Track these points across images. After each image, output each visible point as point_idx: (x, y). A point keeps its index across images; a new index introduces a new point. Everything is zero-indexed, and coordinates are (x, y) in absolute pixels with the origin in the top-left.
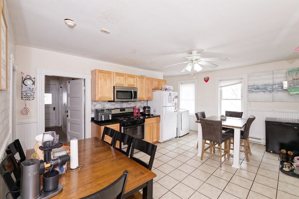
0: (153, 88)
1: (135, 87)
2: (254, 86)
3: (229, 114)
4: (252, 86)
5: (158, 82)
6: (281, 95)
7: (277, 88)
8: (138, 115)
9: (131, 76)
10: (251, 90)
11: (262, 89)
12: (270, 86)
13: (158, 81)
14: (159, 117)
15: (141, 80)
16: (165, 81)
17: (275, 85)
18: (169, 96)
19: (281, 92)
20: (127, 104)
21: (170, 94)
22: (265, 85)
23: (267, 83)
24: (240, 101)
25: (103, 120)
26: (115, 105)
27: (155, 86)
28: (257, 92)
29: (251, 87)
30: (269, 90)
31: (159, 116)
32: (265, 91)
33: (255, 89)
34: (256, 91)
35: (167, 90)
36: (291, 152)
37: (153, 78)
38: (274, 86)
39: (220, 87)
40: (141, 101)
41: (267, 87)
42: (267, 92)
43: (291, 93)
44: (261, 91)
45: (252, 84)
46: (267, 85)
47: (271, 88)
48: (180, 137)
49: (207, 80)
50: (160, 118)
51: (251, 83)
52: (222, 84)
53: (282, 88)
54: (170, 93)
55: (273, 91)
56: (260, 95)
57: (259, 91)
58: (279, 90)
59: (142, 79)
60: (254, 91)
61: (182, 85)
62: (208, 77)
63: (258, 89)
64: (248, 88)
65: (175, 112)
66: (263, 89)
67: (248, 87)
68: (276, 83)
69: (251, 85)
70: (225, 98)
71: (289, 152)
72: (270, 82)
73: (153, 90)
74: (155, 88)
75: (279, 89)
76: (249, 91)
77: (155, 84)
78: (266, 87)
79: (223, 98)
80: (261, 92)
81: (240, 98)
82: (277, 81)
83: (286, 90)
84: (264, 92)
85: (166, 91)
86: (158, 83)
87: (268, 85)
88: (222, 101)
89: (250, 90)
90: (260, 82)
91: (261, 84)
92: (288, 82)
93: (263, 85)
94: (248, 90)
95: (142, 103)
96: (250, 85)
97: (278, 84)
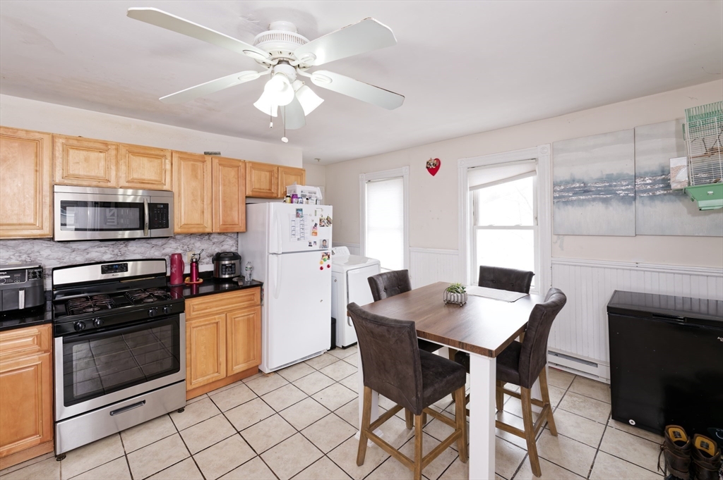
0: (249, 193)
1: (167, 187)
2: (574, 181)
3: (492, 277)
4: (567, 183)
5: (268, 174)
6: (663, 212)
7: (649, 187)
8: (191, 280)
9: (142, 151)
10: (564, 197)
11: (598, 192)
12: (624, 180)
13: (271, 172)
14: (257, 290)
15: (193, 165)
16: (299, 174)
17: (643, 176)
18: (294, 218)
19: (662, 201)
20: (146, 245)
21: (299, 213)
22: (610, 178)
23: (615, 173)
24: (531, 232)
25: (21, 306)
26: (90, 250)
27: (257, 186)
28: (581, 203)
29: (562, 187)
30: (622, 194)
31: (261, 285)
32: (611, 199)
33: (575, 194)
34: (579, 200)
35: (294, 200)
36: (706, 441)
37: (247, 160)
38: (638, 181)
39: (472, 188)
40: (212, 236)
41: (615, 186)
42: (614, 203)
43: (702, 204)
44: (594, 200)
45: (567, 177)
46: (616, 180)
47: (627, 190)
48: (344, 348)
49: (433, 169)
50: (262, 290)
51: (563, 174)
52: (479, 178)
53: (668, 186)
54: (297, 210)
55: (635, 198)
56: (592, 214)
57: (588, 200)
58: (658, 193)
59: (199, 164)
60: (574, 198)
61: (370, 184)
62: (437, 160)
63: (586, 192)
64: (554, 191)
65: (322, 268)
66: (601, 191)
67: (555, 185)
68: (647, 169)
69: (562, 179)
70: (487, 225)
71: (699, 441)
72: (627, 168)
73: (249, 201)
74: (255, 194)
75: (657, 189)
76: (556, 201)
77: (258, 181)
78: (610, 186)
79: (482, 222)
80: (595, 203)
81: (531, 222)
82: (650, 163)
83: (682, 193)
84: (605, 201)
85: (292, 202)
86: (271, 176)
87: (620, 178)
88: (480, 233)
89: (559, 197)
90: (591, 169)
91: (596, 175)
92: (689, 162)
93: (601, 180)
94: (554, 198)
95: (215, 240)
96: (558, 180)
97: (653, 174)
